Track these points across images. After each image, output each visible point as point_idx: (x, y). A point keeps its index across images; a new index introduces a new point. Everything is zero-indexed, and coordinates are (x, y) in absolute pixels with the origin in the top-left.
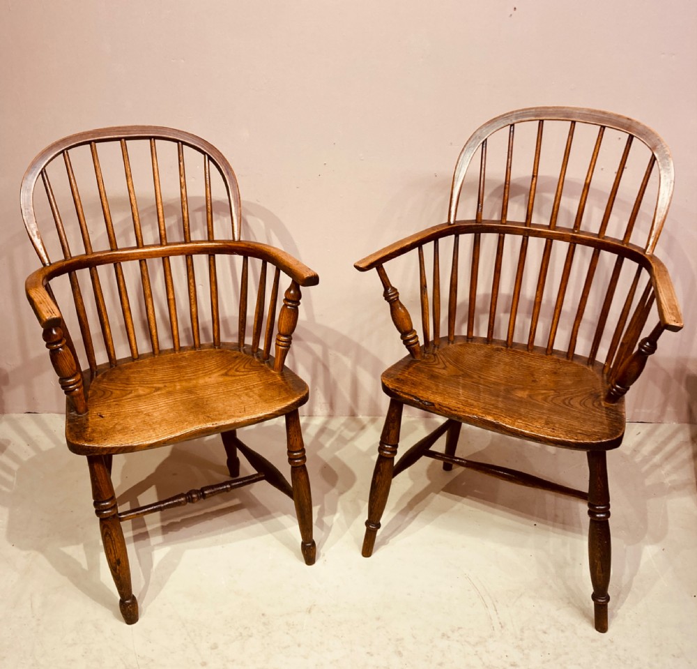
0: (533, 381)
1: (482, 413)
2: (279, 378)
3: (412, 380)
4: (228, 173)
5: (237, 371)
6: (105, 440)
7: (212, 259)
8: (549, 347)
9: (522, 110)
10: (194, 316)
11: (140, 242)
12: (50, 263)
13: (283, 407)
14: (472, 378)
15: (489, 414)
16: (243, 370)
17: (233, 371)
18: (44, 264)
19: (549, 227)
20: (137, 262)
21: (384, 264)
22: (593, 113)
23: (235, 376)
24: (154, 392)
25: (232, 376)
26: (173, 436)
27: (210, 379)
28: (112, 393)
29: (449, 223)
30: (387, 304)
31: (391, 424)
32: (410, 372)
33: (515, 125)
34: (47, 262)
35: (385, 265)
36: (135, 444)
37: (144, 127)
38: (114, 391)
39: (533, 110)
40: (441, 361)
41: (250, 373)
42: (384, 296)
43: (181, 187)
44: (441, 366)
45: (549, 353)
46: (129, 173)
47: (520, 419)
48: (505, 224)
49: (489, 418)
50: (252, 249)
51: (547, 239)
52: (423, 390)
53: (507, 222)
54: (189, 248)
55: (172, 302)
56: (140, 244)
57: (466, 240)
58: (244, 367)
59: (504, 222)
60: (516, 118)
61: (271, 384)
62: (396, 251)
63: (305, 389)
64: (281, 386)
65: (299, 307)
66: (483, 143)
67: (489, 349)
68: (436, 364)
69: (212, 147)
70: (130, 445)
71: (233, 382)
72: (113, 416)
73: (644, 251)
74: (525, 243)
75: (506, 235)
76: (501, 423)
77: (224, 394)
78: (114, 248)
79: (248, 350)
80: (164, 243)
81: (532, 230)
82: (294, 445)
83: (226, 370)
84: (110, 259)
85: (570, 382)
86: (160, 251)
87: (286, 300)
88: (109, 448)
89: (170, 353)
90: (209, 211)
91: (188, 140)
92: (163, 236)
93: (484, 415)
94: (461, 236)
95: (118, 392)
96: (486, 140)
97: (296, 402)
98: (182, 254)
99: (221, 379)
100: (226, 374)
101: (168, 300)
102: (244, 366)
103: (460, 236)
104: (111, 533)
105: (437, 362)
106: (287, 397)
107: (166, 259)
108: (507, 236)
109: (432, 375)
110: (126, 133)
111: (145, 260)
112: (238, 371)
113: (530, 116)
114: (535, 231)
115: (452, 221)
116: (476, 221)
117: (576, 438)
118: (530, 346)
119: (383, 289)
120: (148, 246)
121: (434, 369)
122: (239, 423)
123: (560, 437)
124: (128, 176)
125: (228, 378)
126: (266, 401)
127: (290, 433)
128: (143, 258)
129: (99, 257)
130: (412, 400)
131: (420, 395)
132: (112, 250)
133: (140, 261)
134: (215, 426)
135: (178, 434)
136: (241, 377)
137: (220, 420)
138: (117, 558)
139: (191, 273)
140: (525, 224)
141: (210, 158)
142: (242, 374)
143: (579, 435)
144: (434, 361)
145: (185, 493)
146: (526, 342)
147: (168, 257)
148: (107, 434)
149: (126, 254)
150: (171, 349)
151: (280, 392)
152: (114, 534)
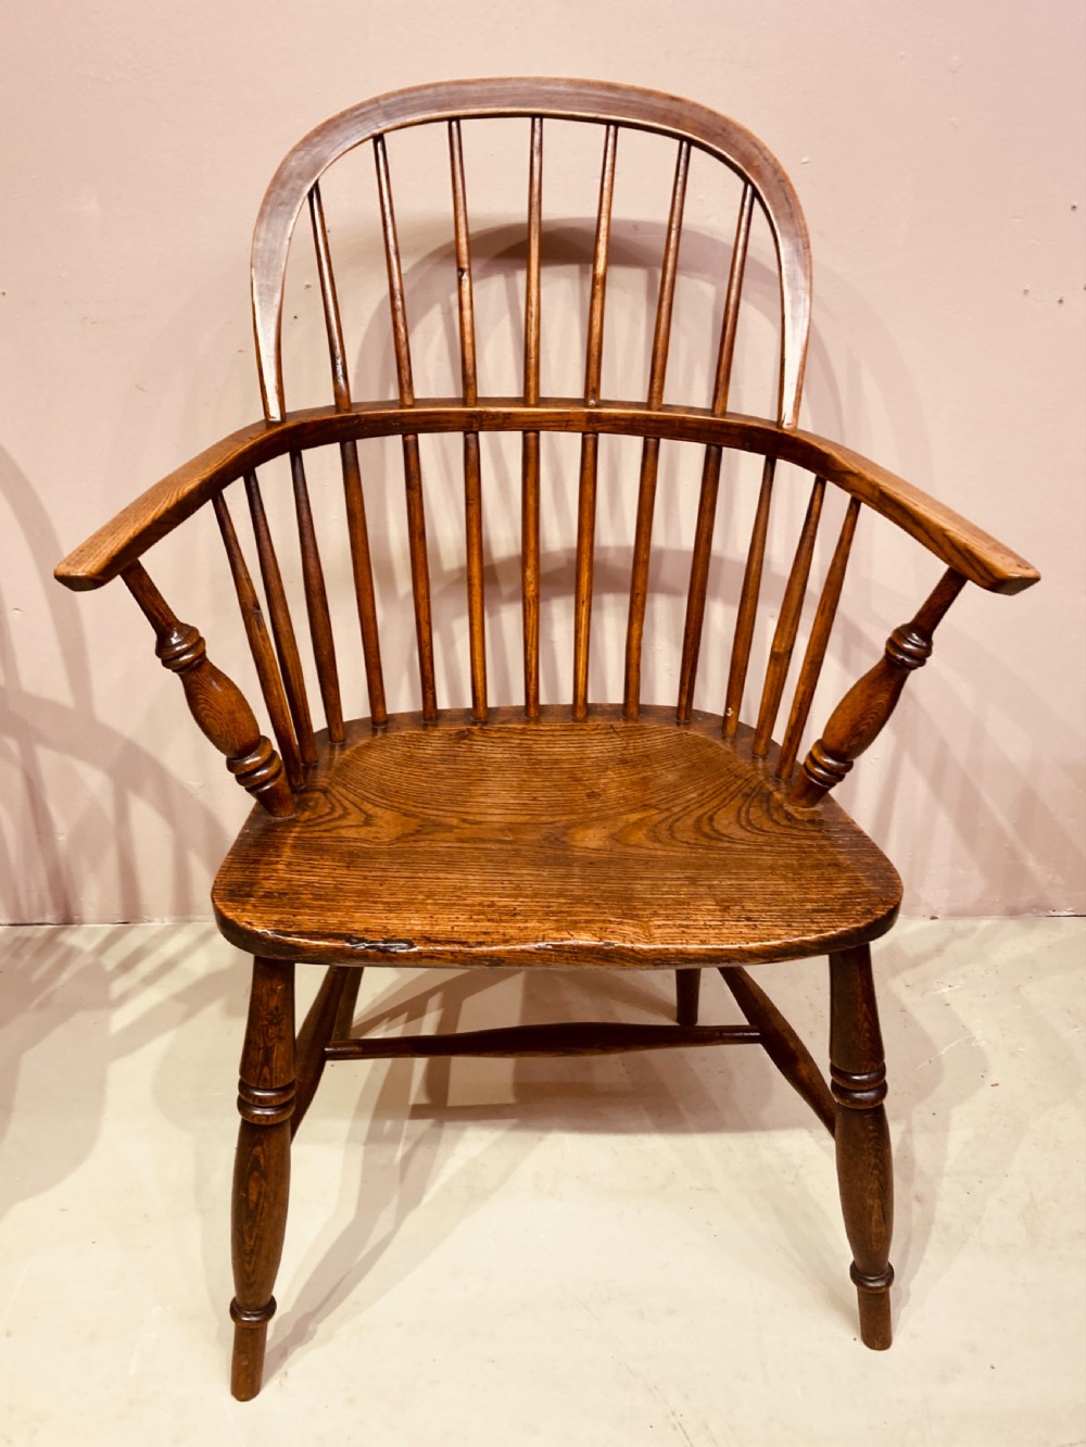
0: (589, 796)
1: (558, 930)
3: (310, 884)
8: (580, 702)
9: (402, 92)
14: (450, 828)
15: (574, 926)
19: (524, 401)
21: (142, 559)
22: (585, 91)
29: (268, 423)
30: (174, 681)
31: (272, 1031)
32: (289, 864)
33: (386, 136)
35: (147, 560)
39: (430, 91)
40: (346, 804)
42: (159, 652)
44: (355, 818)
45: (580, 714)
47: (655, 914)
48: (411, 407)
49: (585, 939)
51: (525, 432)
52: (357, 908)
53: (416, 402)
57: (323, 462)
59: (409, 402)
60: (388, 116)
62: (168, 511)
66: (310, 196)
67: (440, 738)
68: (341, 817)
73: (779, 423)
74: (473, 452)
75: (421, 437)
76: (618, 943)
81: (488, 414)
85: (671, 777)
93: (565, 935)
94: (308, 455)
96: (316, 185)
103: (305, 453)
105: (339, 812)
108: (425, 440)
109: (351, 854)
113: (424, 108)
114: (497, 415)
115: (275, 414)
116: (337, 408)
117: (814, 927)
118: (532, 709)
119: (152, 636)
121: (344, 833)
123: (778, 937)
130: (343, 949)
131: (357, 926)
140: (464, 402)
143: (818, 917)
144: (333, 809)
146: (519, 700)
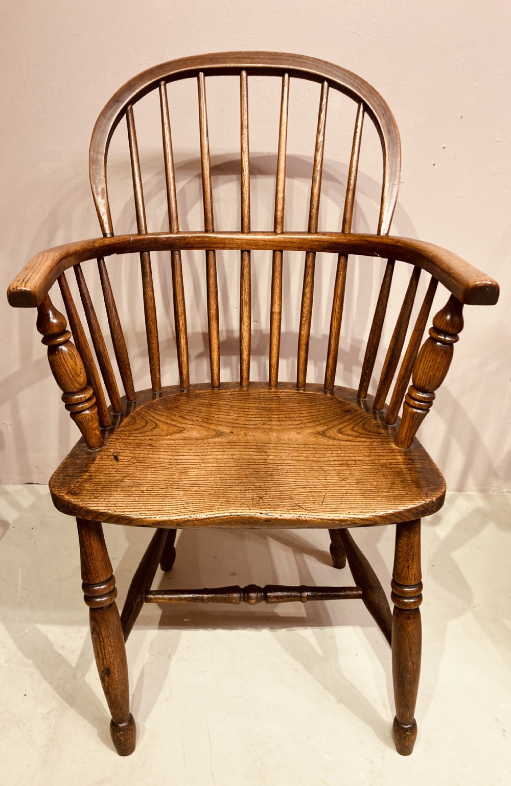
2: (400, 458)
4: (389, 131)
5: (340, 431)
6: (96, 498)
7: (342, 261)
10: (303, 342)
11: (246, 224)
12: (112, 234)
13: (390, 512)
16: (350, 432)
17: (335, 430)
18: (105, 234)
20: (237, 253)
23: (334, 439)
24: (213, 437)
25: (330, 437)
26: (193, 517)
27: (298, 436)
28: (156, 426)
34: (108, 231)
36: (135, 515)
37: (276, 54)
38: (161, 425)
41: (359, 439)
43: (317, 150)
46: (245, 123)
50: (401, 247)
54: (312, 240)
55: (276, 317)
56: (244, 227)
58: (352, 430)
61: (384, 466)
63: (440, 488)
64: (400, 473)
65: (456, 345)
69: (372, 91)
70: (127, 514)
71: (327, 448)
72: (135, 461)
77: (306, 465)
78: (210, 228)
79: (371, 404)
80: (279, 231)
82: (403, 575)
83: (326, 427)
84: (200, 243)
86: (270, 241)
87: (435, 329)
88: (95, 512)
89: (263, 388)
90: (351, 187)
91: (337, 76)
92: (279, 220)
95: (165, 427)
97: (416, 508)
98: (300, 249)
99: (313, 439)
100: (323, 434)
101: (272, 313)
102: (353, 428)
104: (100, 630)
106: (403, 496)
107: (278, 253)
110: (248, 60)
111: (249, 252)
112: (341, 433)
120: (255, 233)
122: (306, 521)
124: (243, 126)
125: (323, 440)
126: (364, 494)
127: (400, 555)
128: (247, 247)
129: (185, 238)
132: (206, 231)
133: (242, 252)
134: (264, 516)
135: (202, 516)
136: (342, 443)
137: (276, 507)
138: (106, 666)
139: (309, 279)
141: (367, 109)
142: (346, 438)
145: (242, 586)
147: (282, 252)
148: (107, 488)
149: (222, 239)
150: (266, 383)
151: (393, 483)
152: (103, 633)
